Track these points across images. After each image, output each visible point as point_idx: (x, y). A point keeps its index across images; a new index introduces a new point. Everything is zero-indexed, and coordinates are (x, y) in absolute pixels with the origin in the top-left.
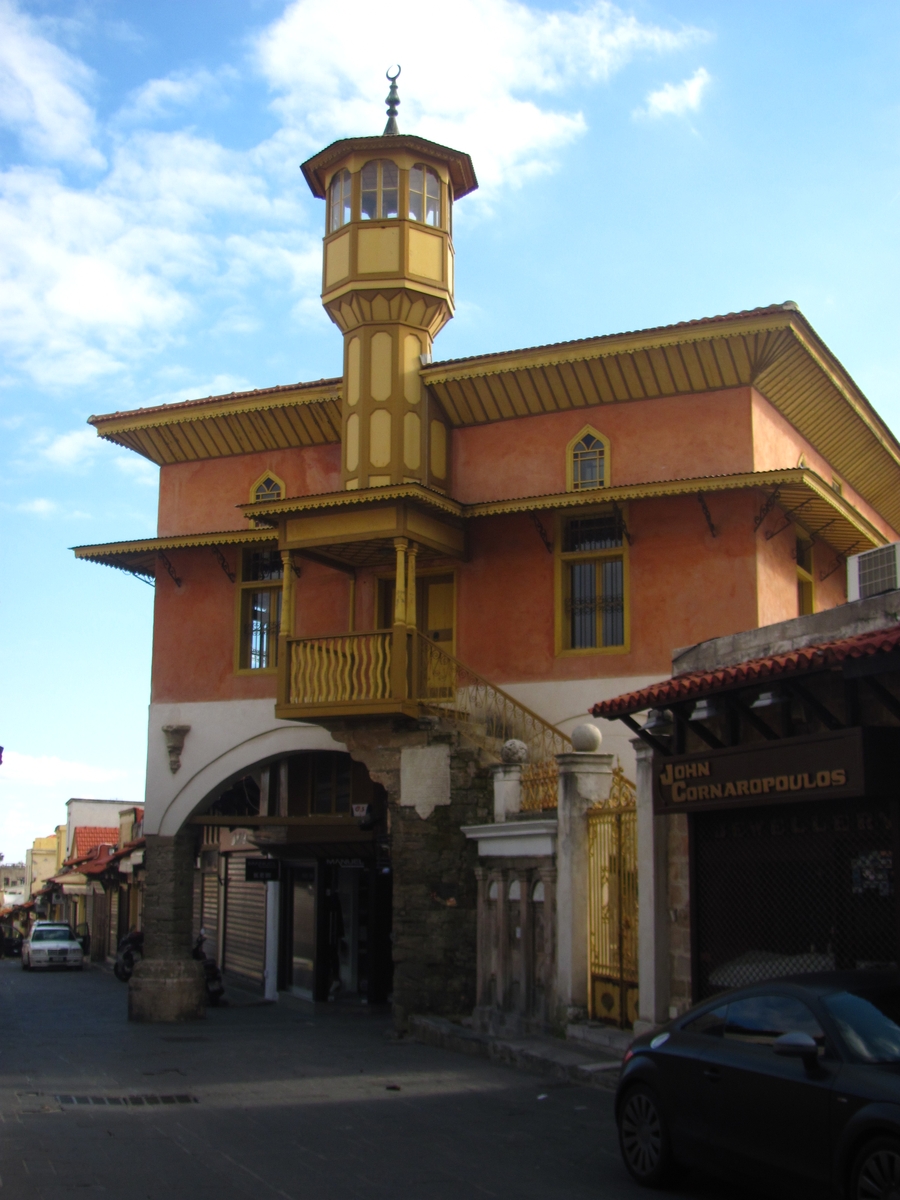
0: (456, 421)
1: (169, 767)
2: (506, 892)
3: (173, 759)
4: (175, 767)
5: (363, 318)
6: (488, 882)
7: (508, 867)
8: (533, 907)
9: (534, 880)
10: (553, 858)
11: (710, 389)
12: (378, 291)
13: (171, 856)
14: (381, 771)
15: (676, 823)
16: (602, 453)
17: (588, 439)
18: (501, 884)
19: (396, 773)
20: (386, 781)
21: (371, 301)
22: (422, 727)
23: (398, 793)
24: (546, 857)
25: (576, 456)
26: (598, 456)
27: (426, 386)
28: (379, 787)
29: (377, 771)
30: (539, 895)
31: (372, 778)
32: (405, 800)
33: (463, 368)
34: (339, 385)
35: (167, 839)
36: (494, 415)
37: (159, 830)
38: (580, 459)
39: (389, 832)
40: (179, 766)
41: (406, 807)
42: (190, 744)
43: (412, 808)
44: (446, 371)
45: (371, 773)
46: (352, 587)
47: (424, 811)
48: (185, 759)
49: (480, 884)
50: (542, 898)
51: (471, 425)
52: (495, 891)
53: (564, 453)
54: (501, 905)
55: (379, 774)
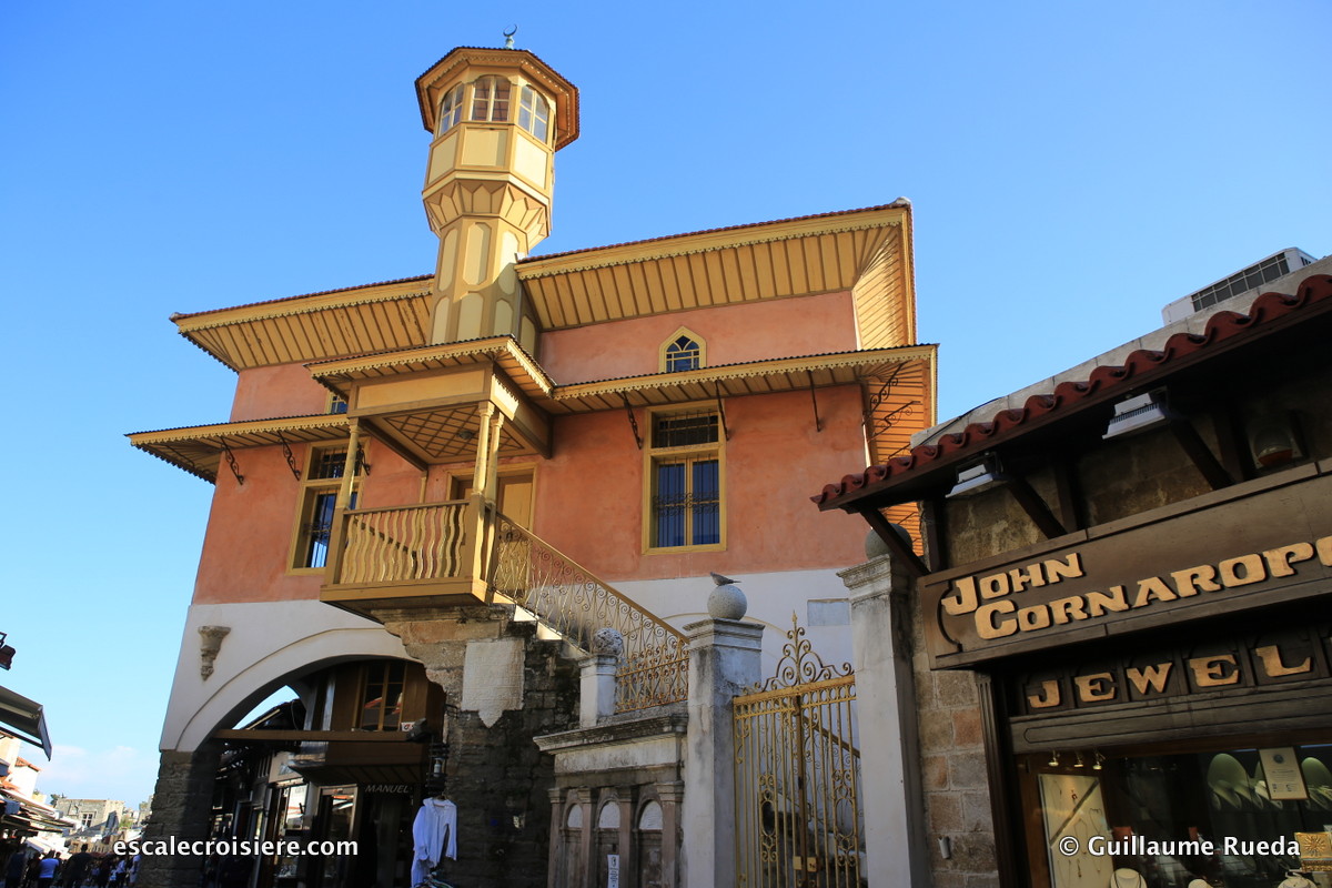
0: (547, 324)
1: (199, 671)
2: (595, 820)
3: (206, 664)
4: (207, 673)
5: (464, 210)
6: (567, 806)
7: (599, 786)
8: (640, 840)
9: (641, 802)
10: (679, 766)
11: (810, 294)
12: (481, 183)
13: (186, 775)
14: (440, 669)
15: (936, 691)
16: (697, 353)
17: (683, 341)
18: (588, 808)
19: (458, 671)
20: (444, 680)
21: (473, 193)
22: (494, 616)
23: (459, 694)
24: (668, 766)
25: (669, 356)
26: (692, 357)
27: (520, 281)
28: (436, 689)
29: (435, 669)
30: (652, 819)
31: (428, 676)
32: (466, 704)
33: (560, 263)
34: (431, 280)
35: (185, 754)
36: (586, 318)
37: (177, 746)
38: (673, 359)
39: (444, 741)
40: (211, 673)
41: (467, 712)
42: (227, 645)
43: (475, 713)
44: (543, 266)
45: (427, 671)
46: (423, 484)
47: (489, 718)
48: (219, 663)
49: (555, 809)
50: (657, 826)
51: (561, 329)
52: (578, 818)
53: (658, 354)
54: (586, 837)
55: (438, 672)
